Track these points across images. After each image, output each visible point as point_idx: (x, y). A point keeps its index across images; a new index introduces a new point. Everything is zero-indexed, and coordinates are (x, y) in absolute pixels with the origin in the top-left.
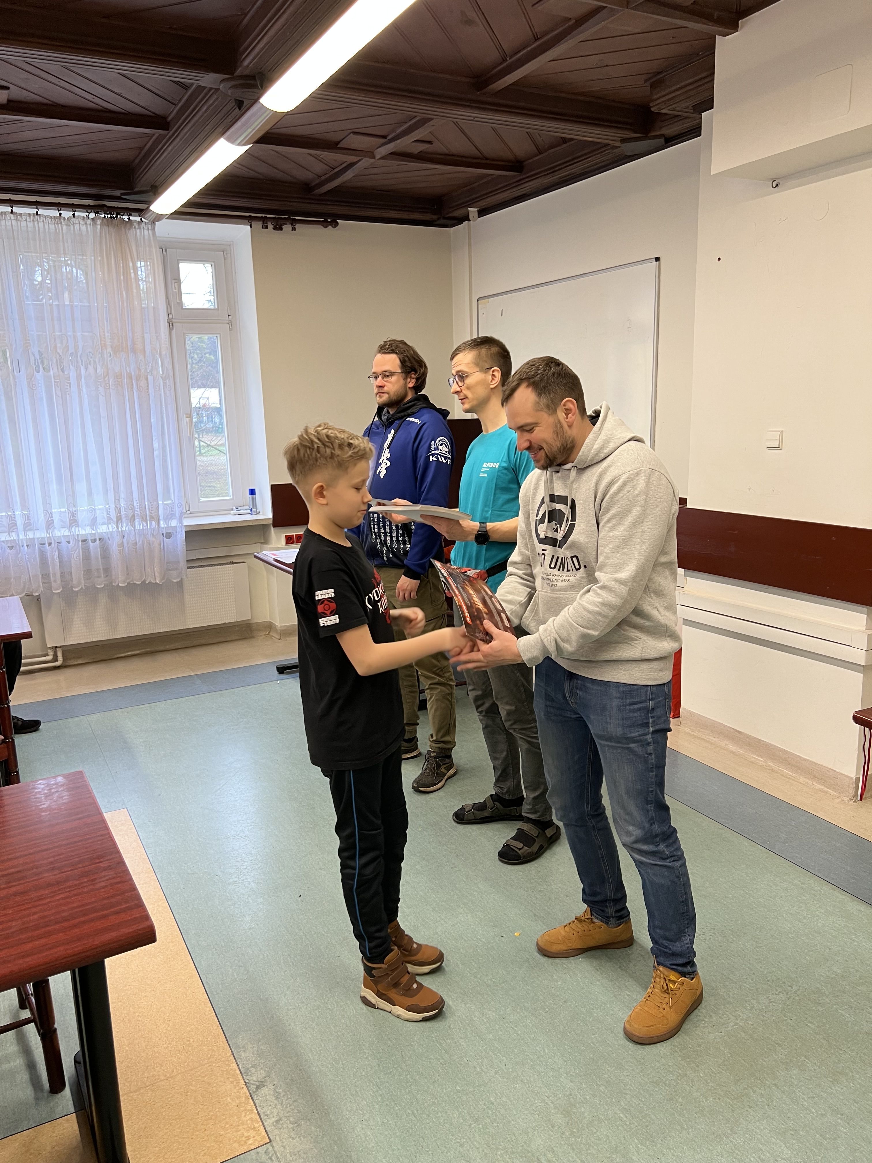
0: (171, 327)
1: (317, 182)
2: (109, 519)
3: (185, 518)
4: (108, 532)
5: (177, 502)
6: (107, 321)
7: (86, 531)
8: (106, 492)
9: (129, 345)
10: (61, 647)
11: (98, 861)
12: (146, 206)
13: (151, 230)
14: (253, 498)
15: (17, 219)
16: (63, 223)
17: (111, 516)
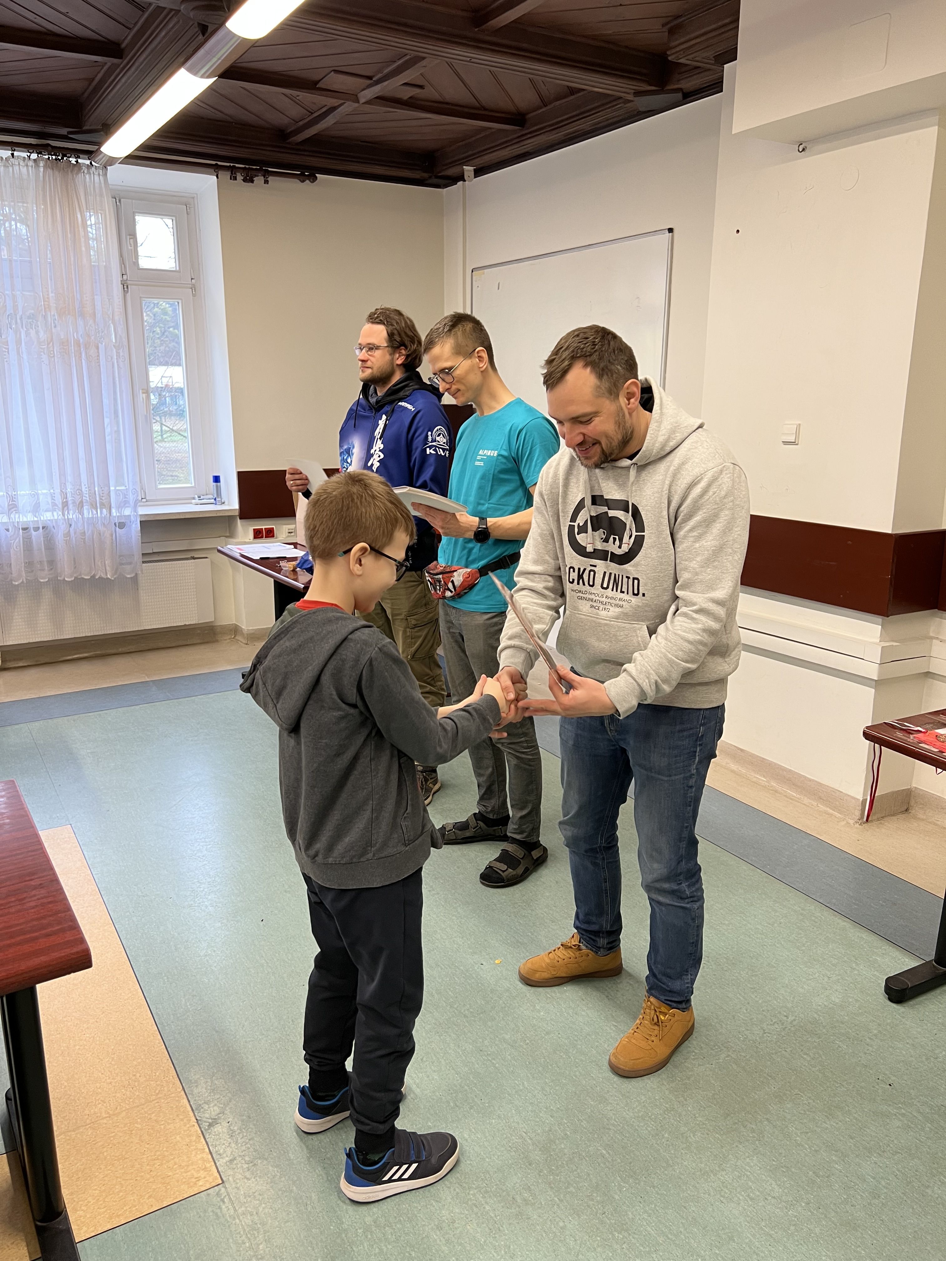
0: (126, 289)
1: (293, 129)
2: (54, 504)
3: (140, 506)
4: (52, 520)
5: (131, 488)
6: (51, 280)
7: (27, 517)
8: (50, 475)
9: (77, 307)
11: (28, 879)
12: (96, 147)
13: (103, 175)
14: (217, 486)
17: (56, 502)
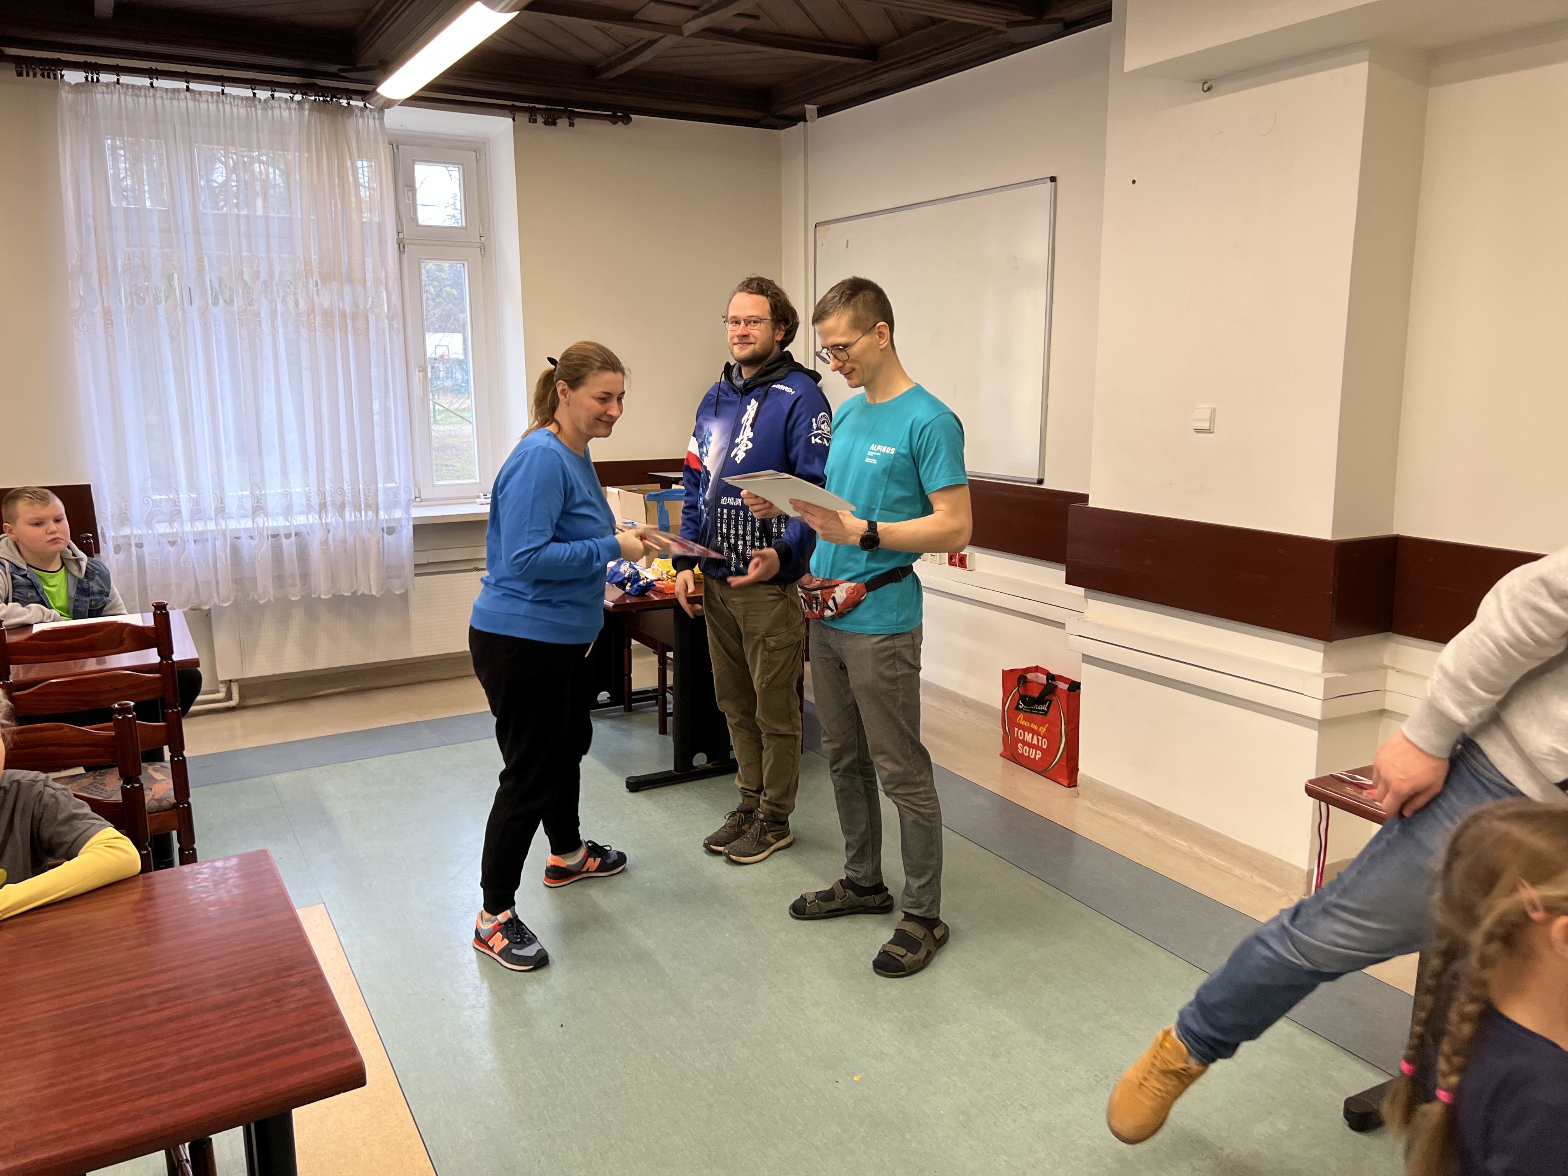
0: (402, 249)
1: (604, 63)
2: (309, 506)
3: (413, 507)
4: (306, 525)
5: (403, 486)
6: (314, 239)
7: (277, 522)
8: (306, 470)
9: (344, 271)
10: (237, 680)
11: (285, 974)
12: (371, 87)
13: (378, 119)
15: (195, 100)
16: (258, 107)
17: (313, 504)
